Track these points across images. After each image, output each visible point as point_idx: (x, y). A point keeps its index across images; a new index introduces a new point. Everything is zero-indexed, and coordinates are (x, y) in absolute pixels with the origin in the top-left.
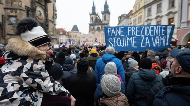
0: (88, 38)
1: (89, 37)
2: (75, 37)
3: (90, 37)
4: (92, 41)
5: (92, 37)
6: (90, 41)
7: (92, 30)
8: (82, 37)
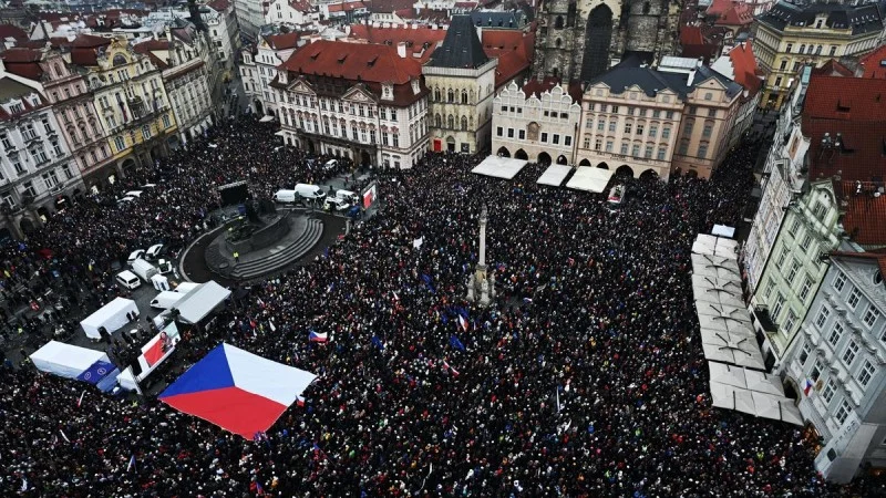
0: (540, 118)
1: (546, 113)
2: (465, 100)
3: (554, 114)
4: (562, 140)
5: (565, 116)
6: (550, 138)
7: (559, 26)
8: (505, 108)
